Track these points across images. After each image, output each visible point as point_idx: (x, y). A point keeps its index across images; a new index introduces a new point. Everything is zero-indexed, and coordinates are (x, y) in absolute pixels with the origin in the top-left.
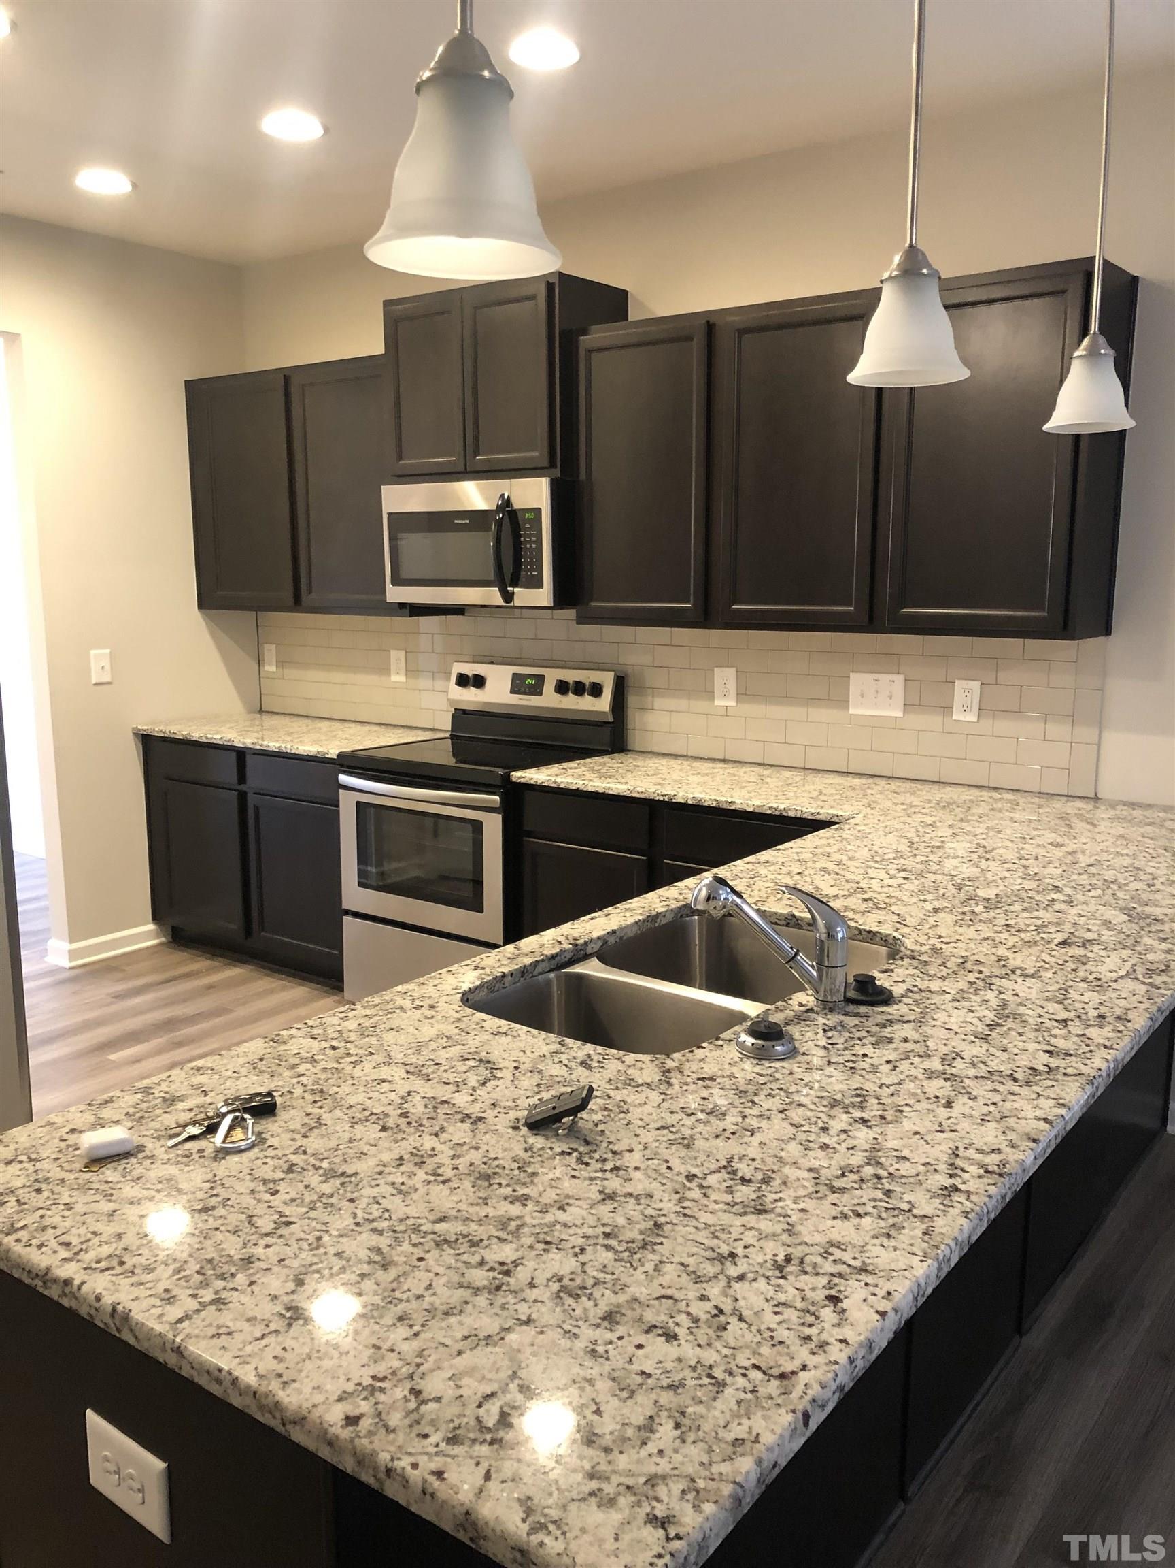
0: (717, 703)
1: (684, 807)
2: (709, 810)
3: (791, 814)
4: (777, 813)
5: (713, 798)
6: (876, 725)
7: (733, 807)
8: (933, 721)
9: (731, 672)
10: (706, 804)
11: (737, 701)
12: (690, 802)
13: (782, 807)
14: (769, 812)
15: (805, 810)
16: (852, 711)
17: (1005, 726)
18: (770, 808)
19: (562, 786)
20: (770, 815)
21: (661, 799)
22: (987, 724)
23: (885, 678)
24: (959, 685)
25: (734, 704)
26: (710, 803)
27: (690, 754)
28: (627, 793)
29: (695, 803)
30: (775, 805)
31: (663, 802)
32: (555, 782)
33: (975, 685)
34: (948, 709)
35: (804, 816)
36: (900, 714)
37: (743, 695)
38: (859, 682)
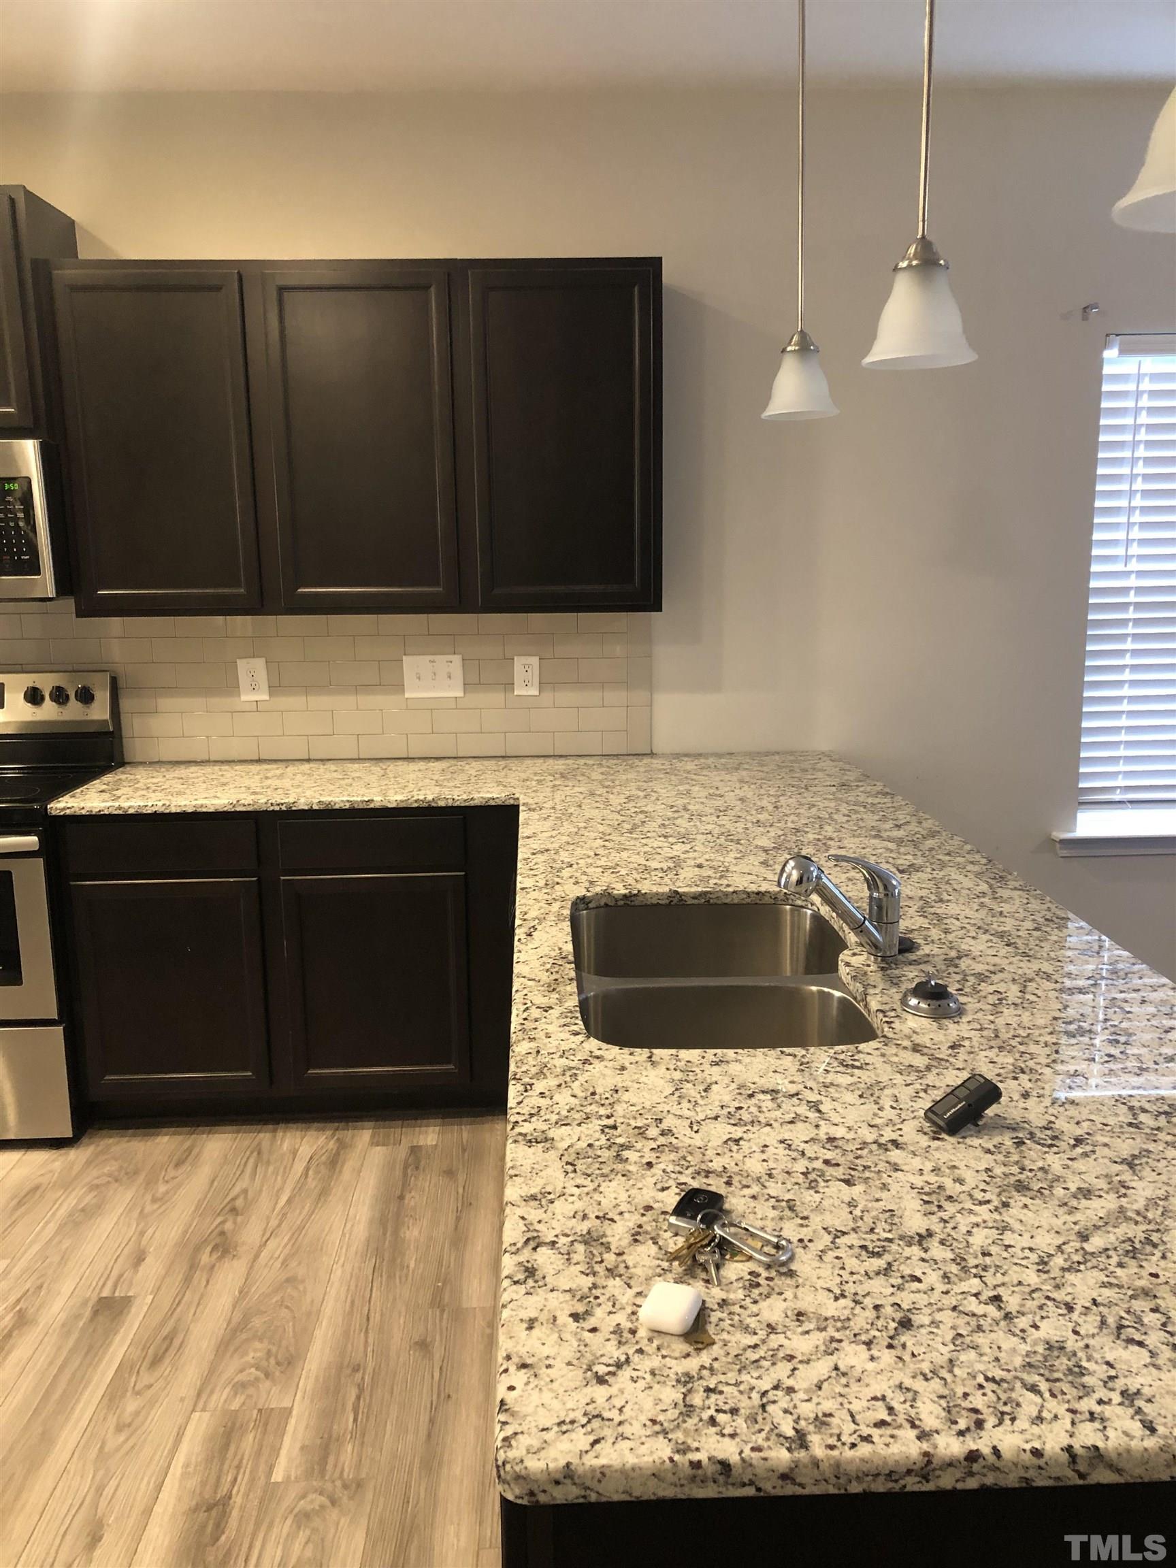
0: (244, 698)
1: (310, 813)
2: (341, 812)
3: (442, 804)
4: (425, 805)
5: (345, 799)
6: (432, 707)
7: (372, 806)
8: (496, 698)
9: (260, 664)
10: (337, 807)
11: (270, 695)
12: (315, 807)
13: (430, 798)
14: (415, 805)
15: (456, 798)
16: (407, 695)
17: (567, 697)
18: (416, 801)
19: (131, 811)
20: (418, 808)
21: (277, 808)
22: (548, 696)
23: (441, 659)
24: (519, 662)
25: (266, 697)
26: (342, 805)
27: (212, 758)
28: (229, 808)
29: (322, 807)
30: (421, 797)
31: (281, 811)
32: (120, 808)
33: (535, 661)
34: (509, 685)
35: (457, 804)
36: (460, 694)
37: (275, 688)
38: (412, 665)
